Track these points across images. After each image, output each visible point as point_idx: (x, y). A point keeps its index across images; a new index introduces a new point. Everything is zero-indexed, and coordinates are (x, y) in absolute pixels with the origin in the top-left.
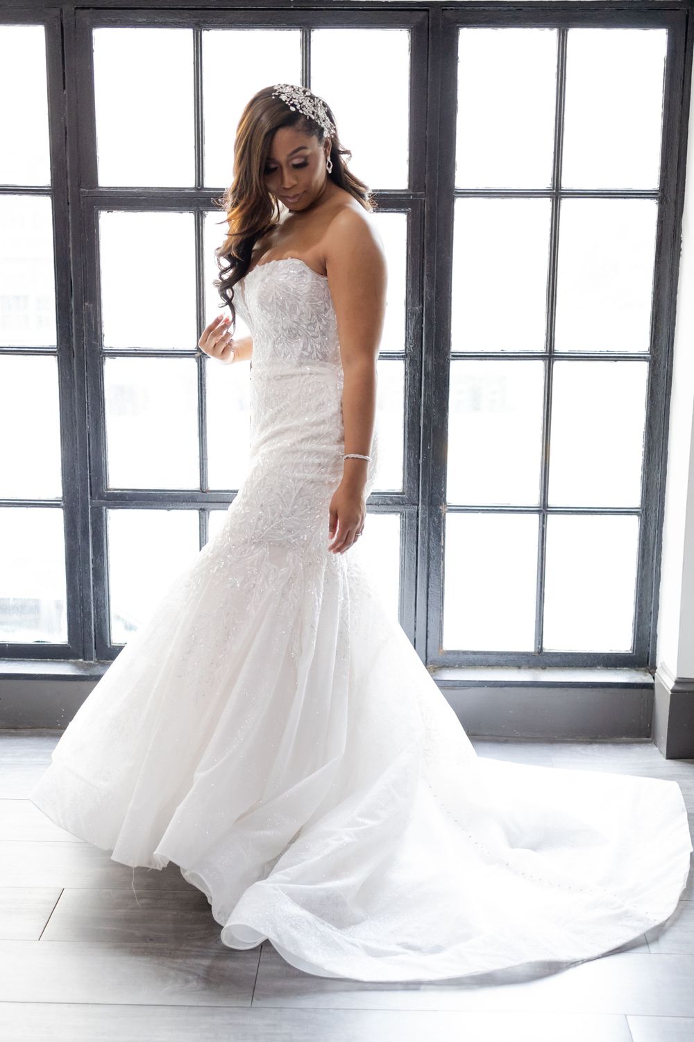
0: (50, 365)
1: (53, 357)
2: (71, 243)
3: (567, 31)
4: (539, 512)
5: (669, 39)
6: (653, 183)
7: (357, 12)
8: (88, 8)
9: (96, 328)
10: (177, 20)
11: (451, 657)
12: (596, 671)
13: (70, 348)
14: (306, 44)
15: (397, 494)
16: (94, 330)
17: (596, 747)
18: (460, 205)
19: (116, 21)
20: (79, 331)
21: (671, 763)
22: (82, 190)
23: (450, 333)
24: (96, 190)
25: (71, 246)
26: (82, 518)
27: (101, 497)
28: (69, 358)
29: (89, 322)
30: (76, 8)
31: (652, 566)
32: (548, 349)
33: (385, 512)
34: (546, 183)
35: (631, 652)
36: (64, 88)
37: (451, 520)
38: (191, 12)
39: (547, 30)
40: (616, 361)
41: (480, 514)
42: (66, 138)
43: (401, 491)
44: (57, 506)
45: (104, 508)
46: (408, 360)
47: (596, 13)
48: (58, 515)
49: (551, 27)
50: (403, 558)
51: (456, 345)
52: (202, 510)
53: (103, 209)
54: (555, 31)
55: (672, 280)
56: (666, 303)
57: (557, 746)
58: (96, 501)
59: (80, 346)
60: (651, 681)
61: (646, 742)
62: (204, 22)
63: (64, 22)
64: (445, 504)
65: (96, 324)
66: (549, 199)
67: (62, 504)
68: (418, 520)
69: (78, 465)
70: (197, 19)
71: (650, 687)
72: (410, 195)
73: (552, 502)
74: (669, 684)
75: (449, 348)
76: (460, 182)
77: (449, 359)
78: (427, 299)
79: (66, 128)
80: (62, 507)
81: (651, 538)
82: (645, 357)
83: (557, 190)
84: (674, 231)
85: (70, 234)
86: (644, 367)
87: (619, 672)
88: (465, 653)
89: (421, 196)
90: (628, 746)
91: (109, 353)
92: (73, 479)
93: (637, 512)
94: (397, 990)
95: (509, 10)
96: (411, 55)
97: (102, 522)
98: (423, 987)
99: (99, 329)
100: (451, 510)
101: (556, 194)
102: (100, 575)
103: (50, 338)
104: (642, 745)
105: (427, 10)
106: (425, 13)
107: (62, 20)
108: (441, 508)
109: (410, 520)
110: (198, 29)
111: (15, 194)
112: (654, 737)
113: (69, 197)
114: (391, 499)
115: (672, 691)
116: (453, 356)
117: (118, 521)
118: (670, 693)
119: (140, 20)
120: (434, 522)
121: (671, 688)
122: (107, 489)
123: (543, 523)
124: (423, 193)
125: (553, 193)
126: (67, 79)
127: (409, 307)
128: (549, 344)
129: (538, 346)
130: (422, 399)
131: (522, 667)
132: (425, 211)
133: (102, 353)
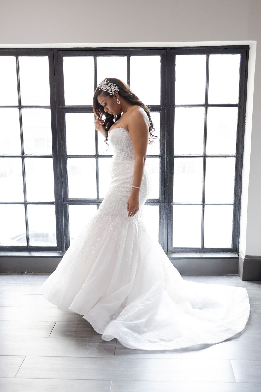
0: (51, 160)
1: (51, 158)
2: (57, 123)
3: (209, 55)
4: (202, 204)
5: (241, 57)
6: (236, 102)
7: (144, 51)
8: (62, 51)
9: (65, 149)
10: (89, 54)
11: (175, 250)
13: (57, 155)
14: (128, 60)
15: (158, 199)
16: (64, 150)
17: (220, 277)
18: (177, 110)
19: (70, 55)
20: (59, 150)
21: (244, 282)
22: (60, 107)
23: (174, 149)
24: (64, 107)
25: (57, 124)
26: (61, 207)
27: (67, 201)
28: (56, 159)
29: (63, 147)
30: (58, 51)
31: (238, 221)
32: (204, 154)
33: (154, 205)
34: (203, 102)
35: (231, 248)
36: (55, 76)
37: (175, 208)
38: (93, 51)
39: (203, 55)
40: (225, 157)
41: (184, 205)
42: (55, 91)
44: (53, 204)
45: (67, 204)
46: (161, 157)
47: (218, 50)
48: (53, 207)
49: (204, 54)
50: (160, 219)
51: (176, 153)
52: (98, 205)
53: (67, 113)
54: (205, 56)
55: (243, 132)
56: (241, 139)
57: (208, 277)
58: (65, 202)
59: (60, 155)
60: (238, 256)
61: (236, 276)
62: (97, 54)
63: (54, 55)
64: (173, 202)
65: (64, 148)
66: (204, 107)
67: (55, 203)
68: (164, 207)
69: (59, 191)
70: (95, 54)
71: (237, 258)
72: (161, 107)
73: (206, 201)
74: (243, 257)
75: (174, 154)
76: (177, 102)
77: (173, 157)
78: (166, 139)
79: (55, 88)
80: (55, 204)
81: (237, 212)
82: (234, 156)
83: (207, 105)
84: (243, 117)
85: (57, 120)
86: (234, 159)
87: (227, 254)
88: (179, 248)
90: (231, 277)
91: (69, 157)
92: (58, 196)
93: (232, 204)
94: (158, 353)
95: (191, 49)
96: (161, 64)
97: (67, 209)
98: (166, 352)
100: (174, 204)
101: (206, 106)
102: (66, 225)
103: (50, 152)
104: (235, 276)
105: (166, 50)
106: (165, 50)
108: (171, 203)
109: (162, 207)
110: (95, 56)
112: (239, 274)
113: (56, 109)
114: (156, 201)
115: (244, 260)
116: (175, 156)
117: (72, 209)
118: (243, 260)
119: (77, 54)
120: (169, 208)
121: (244, 259)
122: (68, 199)
123: (203, 208)
124: (165, 106)
125: (205, 106)
126: (55, 73)
127: (161, 141)
128: (205, 152)
129: (201, 153)
130: (165, 170)
131: (197, 252)
132: (166, 112)
133: (67, 157)
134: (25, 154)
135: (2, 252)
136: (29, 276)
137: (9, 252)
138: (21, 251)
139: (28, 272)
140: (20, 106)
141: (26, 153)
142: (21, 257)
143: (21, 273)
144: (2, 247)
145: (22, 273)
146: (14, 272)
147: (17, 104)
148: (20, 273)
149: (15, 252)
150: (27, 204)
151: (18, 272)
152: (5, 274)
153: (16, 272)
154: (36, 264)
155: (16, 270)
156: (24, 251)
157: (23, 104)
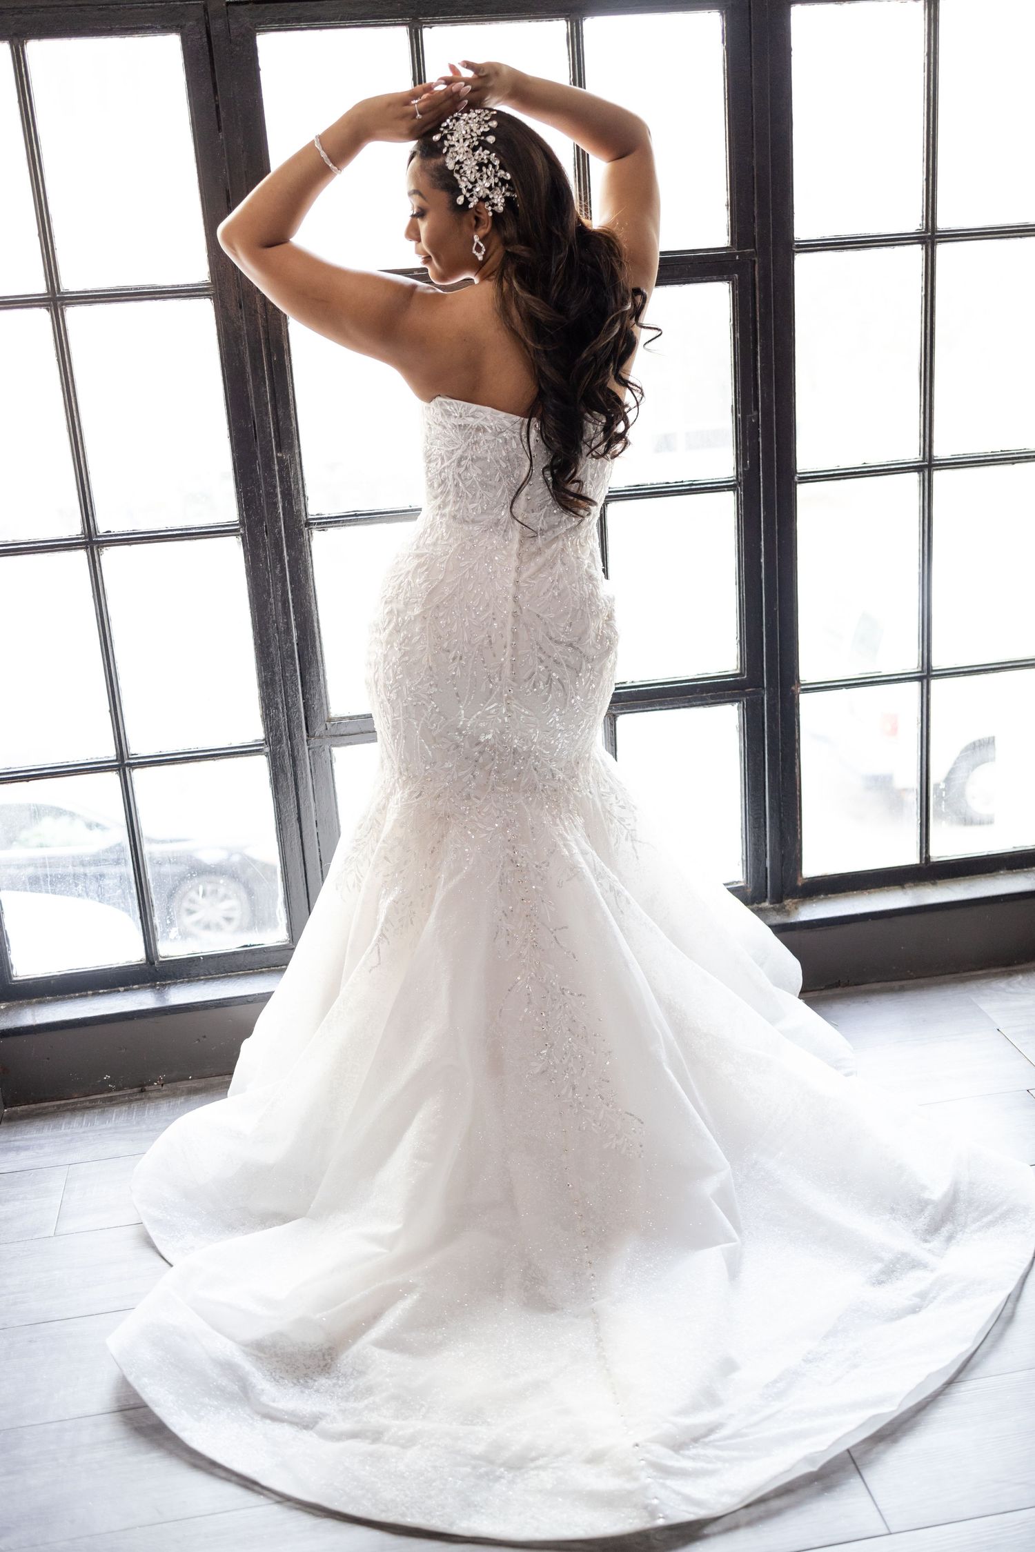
0: (232, 551)
1: (234, 538)
2: (249, 365)
4: (918, 679)
8: (247, 3)
9: (297, 489)
10: (383, 12)
11: (813, 885)
12: (1001, 877)
13: (261, 521)
14: (576, 39)
15: (732, 676)
18: (802, 263)
19: (287, 20)
20: (272, 494)
23: (795, 447)
25: (249, 370)
27: (322, 732)
28: (261, 537)
29: (286, 481)
32: (927, 454)
33: (717, 704)
34: (915, 223)
36: (220, 129)
37: (807, 706)
43: (738, 672)
44: (258, 752)
45: (327, 747)
46: (740, 489)
48: (260, 765)
51: (804, 463)
54: (921, 4)
58: (316, 739)
63: (211, 25)
64: (799, 681)
65: (296, 484)
66: (919, 246)
67: (265, 749)
68: (763, 711)
70: (414, 11)
72: (735, 254)
73: (936, 663)
75: (795, 468)
76: (802, 231)
77: (795, 484)
78: (763, 401)
79: (227, 191)
80: (265, 754)
83: (931, 232)
85: (248, 353)
89: (751, 254)
91: (319, 524)
96: (727, 48)
97: (325, 766)
99: (301, 492)
100: (806, 691)
101: (932, 237)
103: (227, 510)
107: (207, 24)
108: (793, 688)
109: (753, 710)
110: (416, 26)
111: (156, 299)
113: (241, 298)
114: (727, 684)
116: (801, 478)
117: (349, 763)
120: (784, 708)
122: (330, 719)
123: (928, 692)
124: (752, 250)
125: (929, 237)
126: (223, 115)
127: (739, 415)
128: (927, 449)
129: (913, 453)
130: (762, 543)
131: (906, 885)
132: (757, 276)
133: (308, 524)
134: (102, 529)
135: (29, 1004)
136: (182, 1099)
137: (64, 999)
138: (122, 989)
139: (167, 1081)
140: (54, 294)
141: (105, 523)
142: (132, 1019)
143: (136, 1090)
144: (28, 984)
145: (142, 1091)
146: (103, 1088)
147: (39, 286)
148: (129, 1091)
149: (93, 995)
150: (131, 766)
151: (119, 1089)
152: (59, 1107)
153: (110, 1090)
154: (205, 1037)
155: (109, 1081)
156: (135, 987)
157: (70, 282)
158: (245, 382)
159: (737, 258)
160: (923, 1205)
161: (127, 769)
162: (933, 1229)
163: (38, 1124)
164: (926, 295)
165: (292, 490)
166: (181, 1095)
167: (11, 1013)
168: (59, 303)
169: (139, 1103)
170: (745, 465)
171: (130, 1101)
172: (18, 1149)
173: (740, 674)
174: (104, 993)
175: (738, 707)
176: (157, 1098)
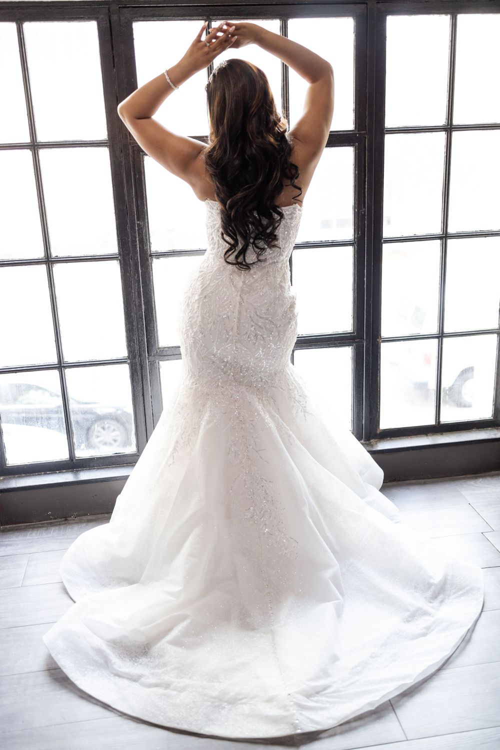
0: (114, 267)
1: (116, 261)
2: (125, 179)
3: (457, 16)
4: (437, 337)
7: (319, 6)
8: (128, 7)
9: (146, 239)
10: (193, 14)
11: (384, 433)
12: (473, 432)
13: (128, 254)
14: (284, 29)
15: (349, 333)
18: (389, 139)
19: (148, 17)
20: (134, 242)
23: (382, 226)
25: (125, 182)
27: (155, 354)
28: (128, 261)
29: (141, 235)
30: (120, 8)
32: (445, 231)
34: (442, 121)
35: (492, 418)
36: (114, 66)
37: (384, 349)
39: (443, 16)
43: (352, 331)
44: (125, 362)
45: (157, 361)
46: (356, 245)
47: (476, 3)
48: (125, 369)
49: (446, 13)
51: (386, 233)
54: (449, 16)
58: (152, 357)
59: (135, 252)
62: (212, 14)
63: (111, 18)
64: (381, 337)
65: (146, 236)
66: (444, 132)
67: (128, 361)
68: (363, 350)
70: (207, 13)
72: (356, 134)
73: (446, 330)
75: (382, 236)
76: (389, 123)
77: (382, 243)
78: (368, 205)
79: (117, 96)
80: (128, 363)
83: (450, 126)
85: (125, 173)
87: (486, 431)
89: (364, 134)
91: (156, 256)
93: (496, 332)
95: (420, 2)
96: (355, 35)
99: (148, 240)
100: (384, 341)
103: (113, 248)
105: (366, 3)
106: (365, 5)
107: (110, 16)
108: (378, 340)
109: (359, 349)
110: (208, 20)
111: (82, 147)
113: (122, 147)
114: (347, 337)
116: (384, 241)
117: (167, 369)
120: (374, 349)
122: (159, 348)
123: (442, 344)
124: (365, 132)
125: (449, 128)
126: (116, 60)
127: (356, 210)
128: (445, 229)
129: (438, 230)
130: (365, 271)
131: (429, 435)
132: (367, 144)
133: (151, 256)
134: (54, 255)
135: (14, 477)
136: (84, 524)
137: (30, 476)
138: (58, 472)
139: (78, 516)
140: (34, 143)
141: (55, 252)
142: (62, 486)
143: (63, 519)
144: (14, 468)
145: (67, 520)
146: (48, 518)
148: (60, 520)
149: (45, 474)
150: (65, 367)
151: (55, 519)
152: (27, 526)
153: (51, 519)
154: (96, 495)
155: (50, 515)
156: (64, 471)
157: (41, 138)
158: (123, 188)
159: (358, 135)
160: (430, 585)
161: (63, 369)
162: (434, 597)
163: (17, 534)
164: (446, 156)
165: (144, 239)
166: (84, 522)
167: (5, 481)
168: (36, 147)
169: (64, 525)
170: (358, 234)
171: (60, 525)
172: (7, 545)
173: (353, 333)
174: (49, 473)
175: (352, 348)
176: (72, 523)
